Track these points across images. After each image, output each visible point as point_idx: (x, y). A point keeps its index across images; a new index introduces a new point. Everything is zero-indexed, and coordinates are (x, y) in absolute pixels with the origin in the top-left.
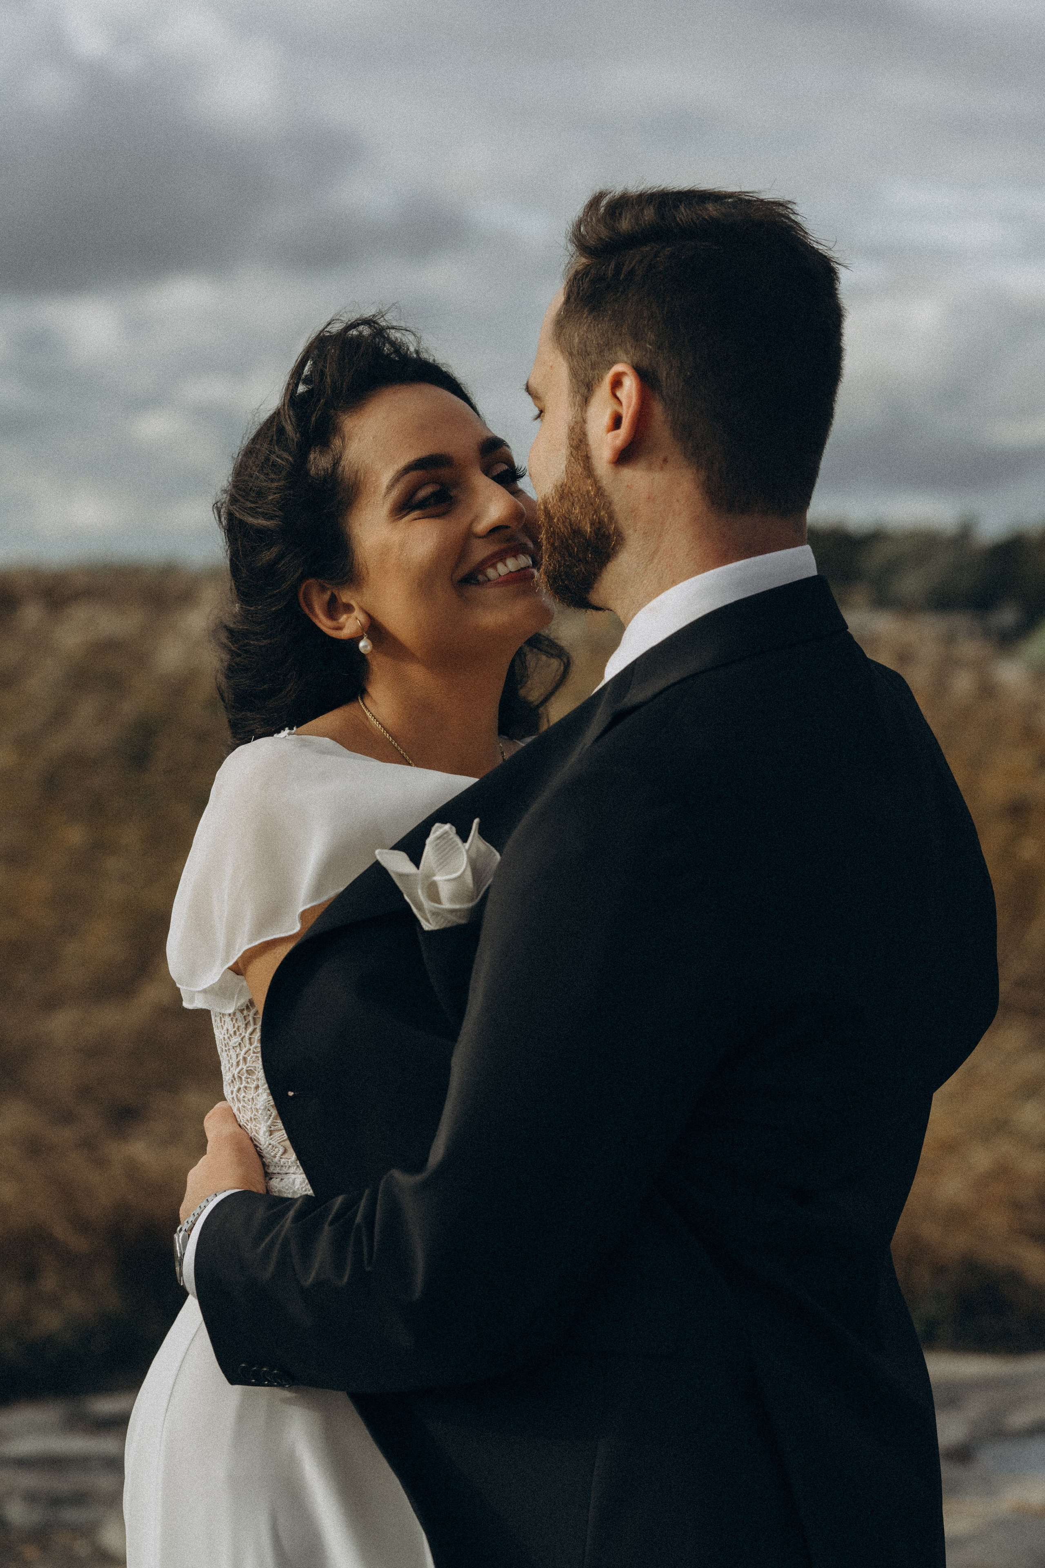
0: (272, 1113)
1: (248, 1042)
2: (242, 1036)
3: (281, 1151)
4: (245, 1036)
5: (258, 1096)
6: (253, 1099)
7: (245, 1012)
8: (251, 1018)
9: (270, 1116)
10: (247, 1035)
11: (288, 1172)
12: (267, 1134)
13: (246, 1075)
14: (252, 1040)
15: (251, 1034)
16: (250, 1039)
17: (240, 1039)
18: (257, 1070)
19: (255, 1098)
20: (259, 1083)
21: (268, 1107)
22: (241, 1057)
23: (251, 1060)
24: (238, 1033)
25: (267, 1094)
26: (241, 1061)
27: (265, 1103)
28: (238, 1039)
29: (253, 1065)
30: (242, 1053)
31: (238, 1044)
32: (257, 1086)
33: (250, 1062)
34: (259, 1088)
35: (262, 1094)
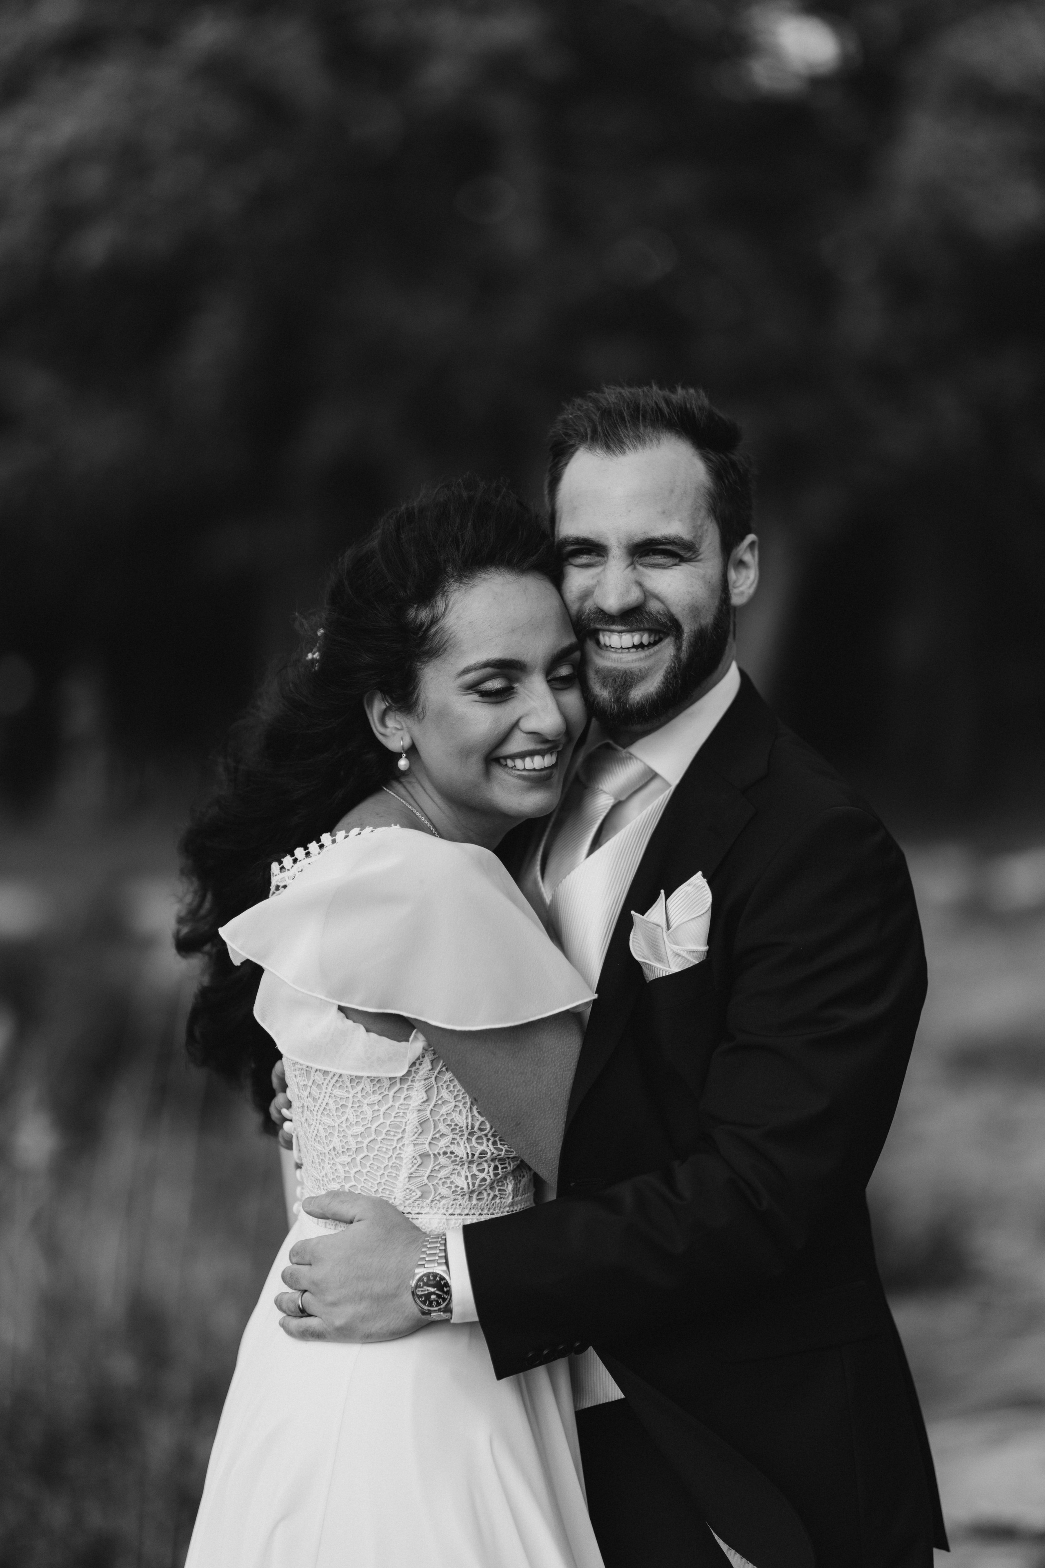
0: (418, 1162)
1: (391, 1099)
3: (419, 1194)
5: (403, 1145)
9: (415, 1164)
10: (391, 1094)
11: (421, 1212)
12: (407, 1179)
13: (388, 1129)
17: (380, 1097)
18: (404, 1124)
19: (398, 1148)
20: (406, 1135)
21: (416, 1155)
22: (381, 1113)
23: (396, 1115)
24: (379, 1092)
25: (414, 1144)
26: (382, 1116)
27: (412, 1153)
28: (378, 1097)
29: (399, 1119)
30: (383, 1109)
31: (376, 1102)
32: (402, 1137)
33: (395, 1117)
34: (404, 1140)
35: (408, 1144)
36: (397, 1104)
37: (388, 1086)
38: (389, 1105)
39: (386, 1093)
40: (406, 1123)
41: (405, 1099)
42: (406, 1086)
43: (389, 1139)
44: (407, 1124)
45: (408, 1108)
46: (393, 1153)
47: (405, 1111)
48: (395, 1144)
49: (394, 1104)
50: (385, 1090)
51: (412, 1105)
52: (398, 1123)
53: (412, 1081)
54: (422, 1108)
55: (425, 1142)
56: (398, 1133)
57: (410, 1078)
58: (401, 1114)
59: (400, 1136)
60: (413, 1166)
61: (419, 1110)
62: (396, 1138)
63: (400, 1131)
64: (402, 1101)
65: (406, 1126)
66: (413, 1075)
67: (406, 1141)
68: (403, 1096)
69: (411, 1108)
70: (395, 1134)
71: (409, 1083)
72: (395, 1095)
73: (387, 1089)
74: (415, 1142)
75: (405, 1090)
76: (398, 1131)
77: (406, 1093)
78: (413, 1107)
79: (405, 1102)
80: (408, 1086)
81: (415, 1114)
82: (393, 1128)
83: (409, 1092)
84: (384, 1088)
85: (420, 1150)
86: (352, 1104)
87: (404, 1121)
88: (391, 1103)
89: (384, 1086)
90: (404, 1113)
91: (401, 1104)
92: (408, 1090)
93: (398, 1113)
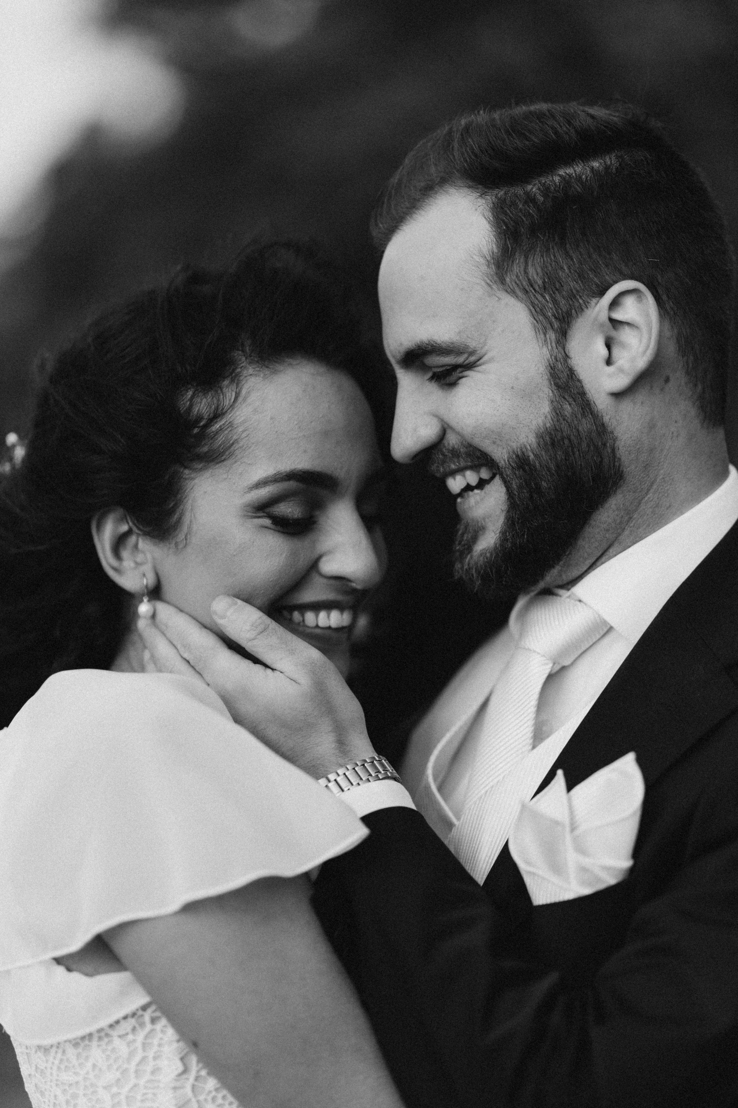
15: (137, 1065)
22: (123, 1097)
30: (125, 1090)
33: (142, 1101)
36: (142, 1082)
37: (127, 1056)
41: (153, 1073)
42: (151, 1054)
50: (124, 1063)
53: (160, 1045)
54: (178, 1084)
58: (150, 1096)
64: (148, 1076)
71: (155, 1048)
72: (138, 1068)
73: (126, 1061)
79: (153, 1078)
84: (122, 1059)
86: (84, 1089)
89: (121, 1057)
90: (154, 1094)
91: (148, 1081)
92: (155, 1058)
93: (144, 1094)
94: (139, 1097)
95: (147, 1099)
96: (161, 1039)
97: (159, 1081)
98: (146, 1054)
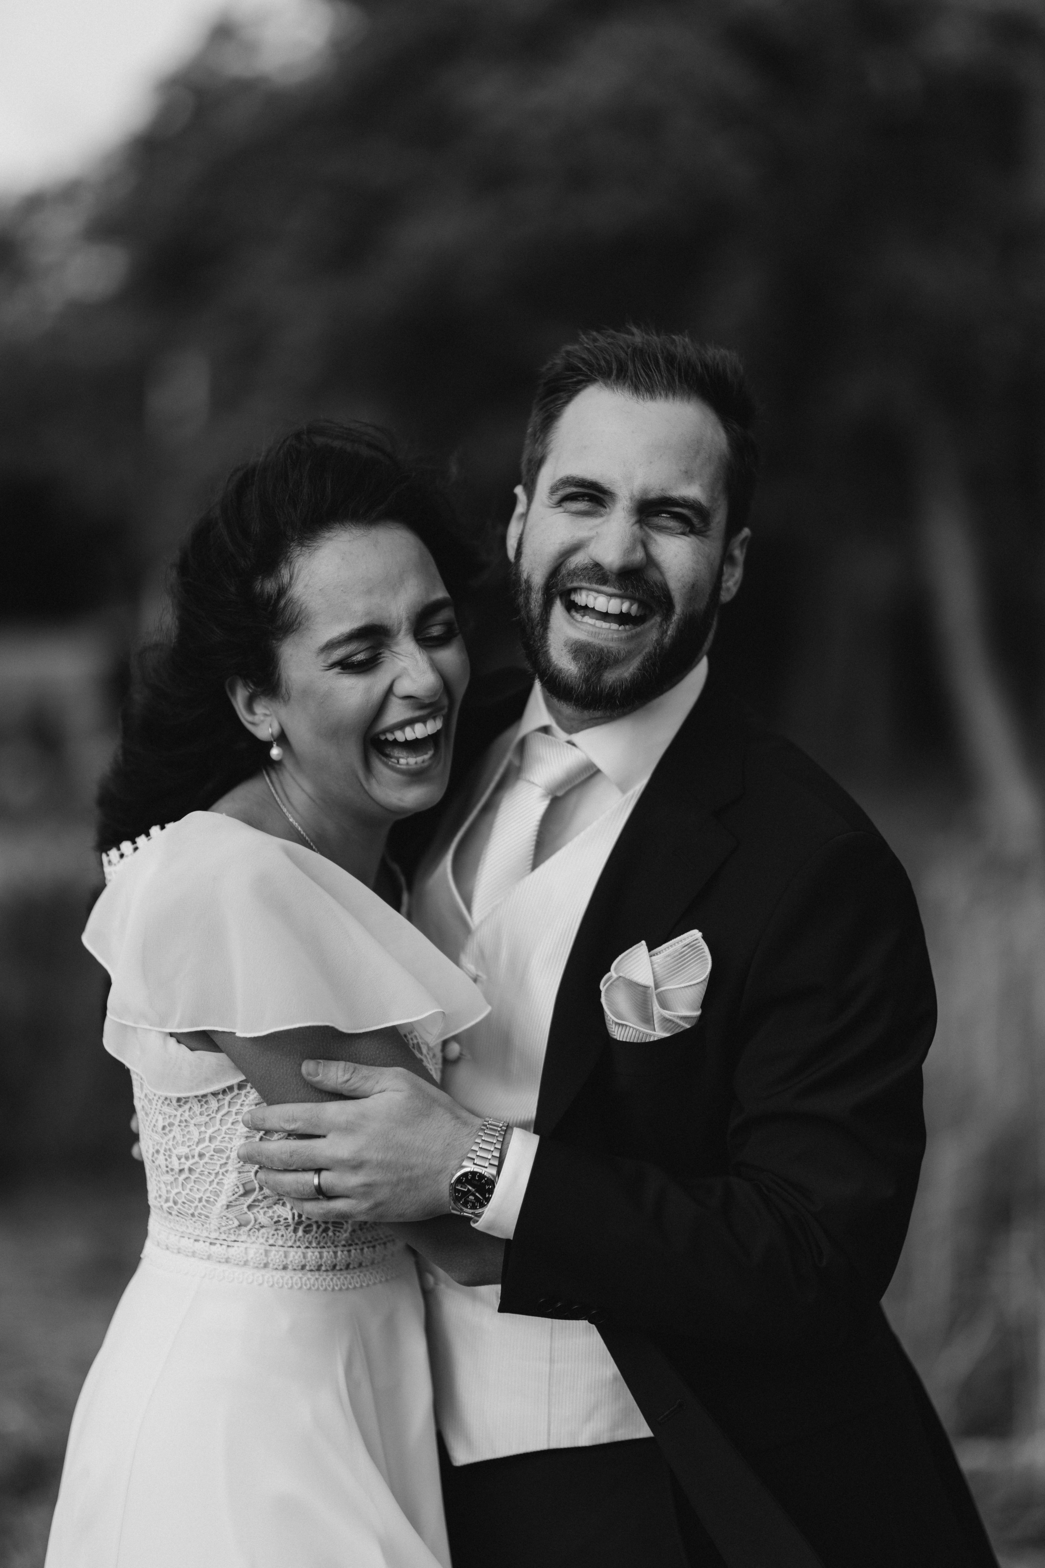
0: (240, 1191)
1: (218, 1122)
2: (211, 1117)
3: (237, 1222)
4: (215, 1117)
5: (227, 1171)
6: (217, 1174)
7: (221, 1096)
8: (226, 1102)
9: (236, 1193)
10: (219, 1116)
12: (225, 1206)
13: (212, 1153)
14: (223, 1122)
15: (223, 1116)
16: (221, 1120)
17: (207, 1119)
18: (229, 1149)
19: (220, 1173)
20: (230, 1161)
21: (239, 1184)
22: (207, 1136)
23: (222, 1140)
24: (206, 1114)
25: (240, 1173)
26: (207, 1139)
27: (235, 1180)
28: (204, 1119)
29: (224, 1144)
31: (203, 1123)
32: (226, 1163)
33: (221, 1142)
34: (228, 1165)
35: (232, 1172)
36: (224, 1128)
37: (216, 1108)
38: (216, 1128)
39: (213, 1115)
40: (232, 1148)
41: (233, 1124)
42: (234, 1110)
43: (212, 1163)
44: (233, 1150)
45: (235, 1133)
46: (215, 1178)
47: (232, 1136)
48: (217, 1168)
49: (221, 1128)
50: (213, 1113)
51: (239, 1131)
52: (223, 1148)
53: (242, 1105)
54: (249, 1135)
55: (251, 1170)
56: (222, 1158)
57: (240, 1102)
58: (227, 1139)
59: (224, 1161)
60: (234, 1195)
61: (247, 1137)
62: (219, 1163)
63: (225, 1156)
64: (229, 1125)
65: (231, 1152)
66: (243, 1098)
67: (230, 1167)
68: (231, 1120)
69: (238, 1133)
70: (219, 1159)
71: (238, 1107)
72: (223, 1118)
73: (215, 1111)
74: (241, 1170)
75: (234, 1114)
76: (222, 1155)
77: (234, 1117)
78: (241, 1133)
80: (237, 1110)
81: (243, 1141)
82: (217, 1153)
83: (237, 1117)
84: (212, 1109)
85: (245, 1178)
86: (180, 1122)
87: (229, 1146)
88: (218, 1126)
89: (211, 1108)
91: (229, 1129)
92: (236, 1114)
93: (224, 1138)
94: (219, 1138)
95: (225, 1141)
96: (244, 1101)
97: (236, 1130)
98: (230, 1109)
